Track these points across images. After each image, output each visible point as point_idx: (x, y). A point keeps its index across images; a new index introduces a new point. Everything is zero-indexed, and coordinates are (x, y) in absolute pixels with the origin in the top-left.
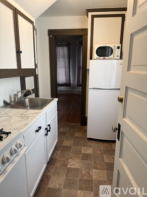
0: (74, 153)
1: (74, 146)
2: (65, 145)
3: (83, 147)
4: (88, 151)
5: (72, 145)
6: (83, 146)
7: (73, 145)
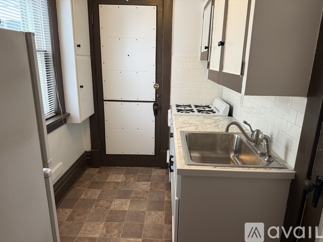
0: (142, 198)
1: (142, 210)
2: (160, 212)
3: (127, 209)
4: (119, 203)
5: (147, 212)
6: (127, 211)
7: (144, 212)
